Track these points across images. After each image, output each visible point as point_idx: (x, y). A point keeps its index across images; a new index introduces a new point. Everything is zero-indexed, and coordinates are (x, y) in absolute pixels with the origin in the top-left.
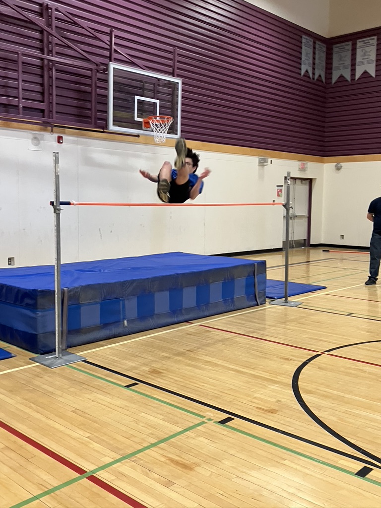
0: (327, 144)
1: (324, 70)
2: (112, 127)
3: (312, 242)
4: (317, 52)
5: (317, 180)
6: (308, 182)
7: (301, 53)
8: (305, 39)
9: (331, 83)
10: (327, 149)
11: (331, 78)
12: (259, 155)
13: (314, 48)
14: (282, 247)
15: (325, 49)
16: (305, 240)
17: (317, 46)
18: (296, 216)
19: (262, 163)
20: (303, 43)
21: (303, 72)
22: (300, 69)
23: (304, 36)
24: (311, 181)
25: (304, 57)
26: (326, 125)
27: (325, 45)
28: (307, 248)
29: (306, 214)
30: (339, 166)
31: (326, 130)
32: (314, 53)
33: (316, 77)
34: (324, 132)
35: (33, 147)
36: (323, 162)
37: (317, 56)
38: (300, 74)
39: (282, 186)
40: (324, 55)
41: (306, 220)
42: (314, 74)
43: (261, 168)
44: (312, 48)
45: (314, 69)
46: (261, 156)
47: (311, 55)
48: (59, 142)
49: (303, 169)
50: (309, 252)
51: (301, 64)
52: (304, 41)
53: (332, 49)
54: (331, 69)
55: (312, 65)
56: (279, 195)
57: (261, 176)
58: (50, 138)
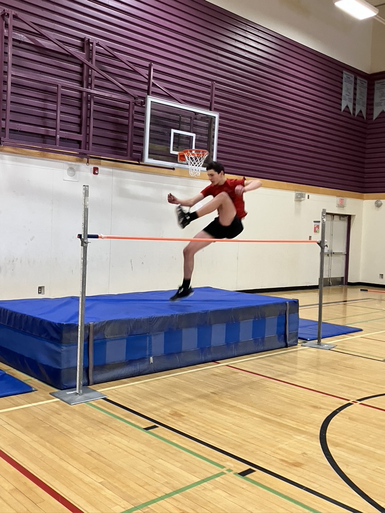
0: (367, 180)
1: (365, 105)
2: (147, 160)
3: (349, 281)
4: (358, 87)
5: (356, 217)
6: (346, 218)
7: (342, 89)
8: (345, 75)
9: (372, 119)
10: (367, 185)
11: (373, 114)
12: (296, 191)
13: (355, 84)
14: (318, 285)
15: (366, 85)
16: (342, 278)
17: (358, 82)
18: (333, 253)
19: (299, 198)
20: (344, 79)
21: (343, 108)
22: (341, 105)
23: (344, 72)
24: (349, 218)
25: (344, 93)
26: (366, 161)
27: (366, 81)
28: (344, 287)
29: (344, 251)
30: (379, 203)
31: (366, 166)
32: (355, 89)
33: (357, 112)
34: (364, 168)
35: (68, 178)
36: (362, 198)
37: (358, 92)
38: (340, 110)
39: (319, 222)
40: (365, 91)
41: (344, 257)
42: (354, 109)
43: (297, 203)
44: (353, 84)
45: (354, 104)
46: (298, 191)
47: (352, 92)
48: (94, 173)
49: (341, 206)
50: (346, 291)
51: (341, 100)
52: (344, 76)
53: (374, 85)
54: (372, 105)
55: (352, 101)
56: (315, 231)
57: (298, 211)
58: (86, 169)
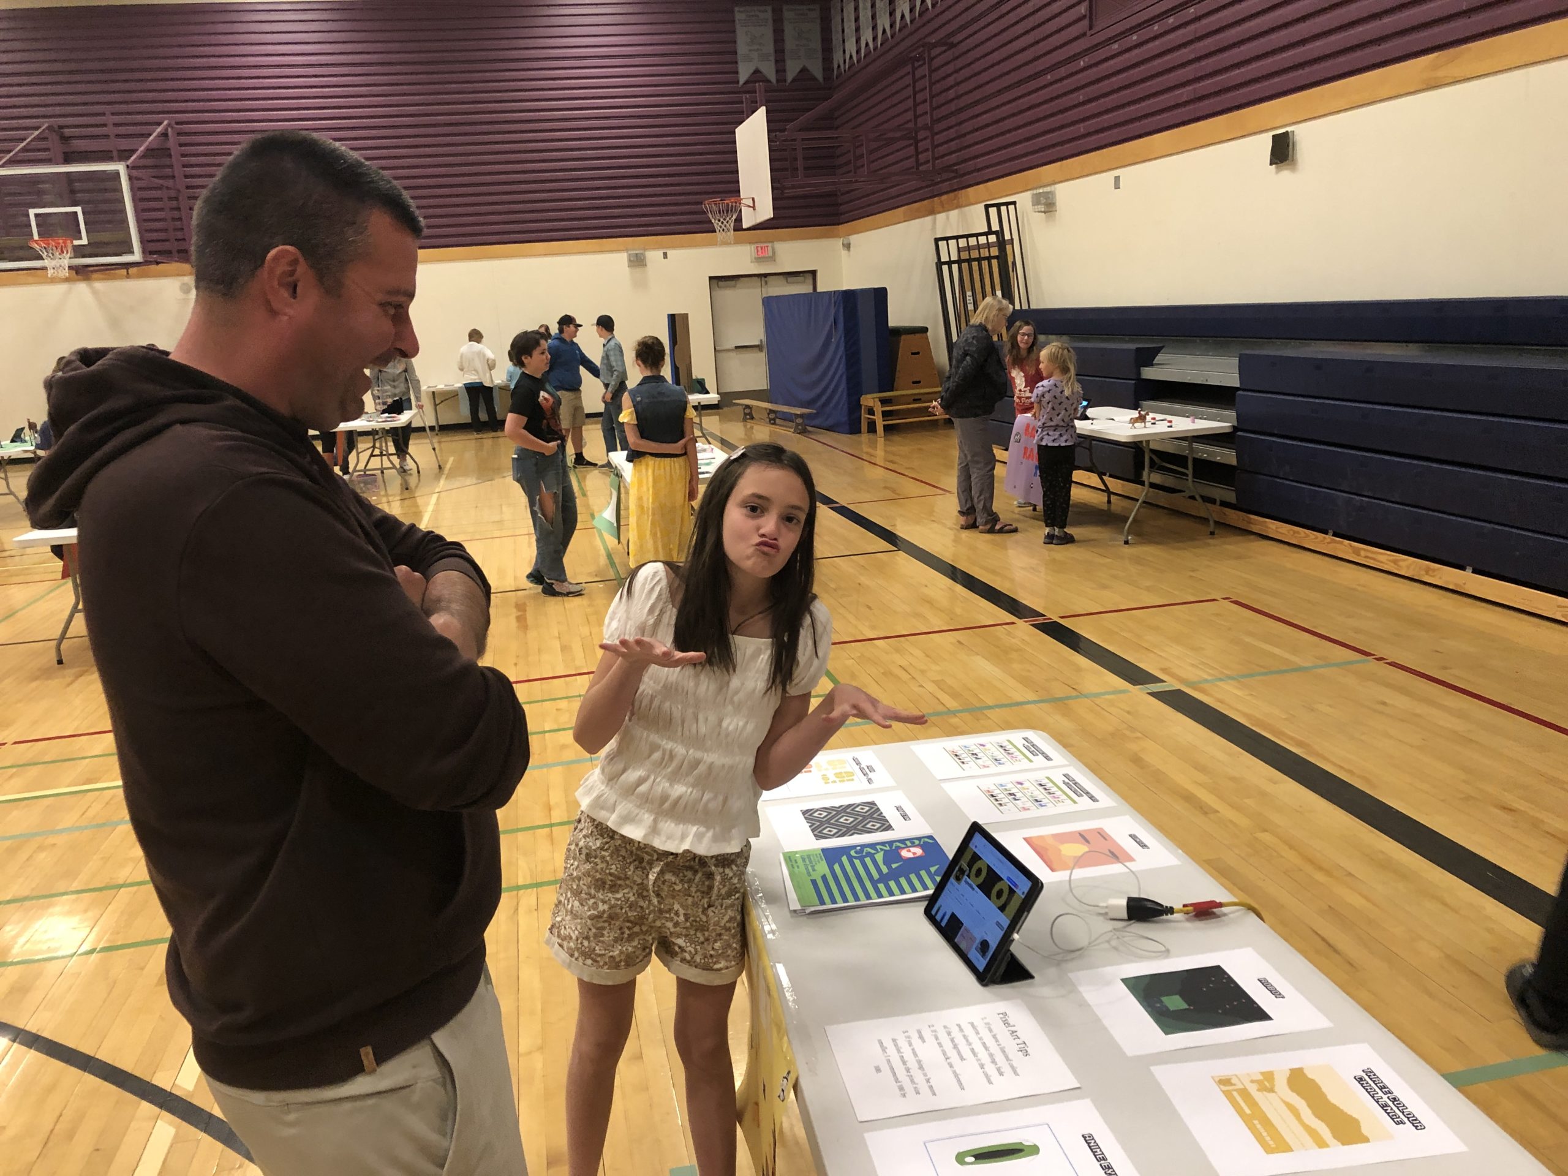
1: (819, 55)
4: (788, 26)
7: (734, 42)
8: (742, 13)
9: (831, 78)
12: (627, 250)
13: (778, 21)
15: (816, 14)
17: (787, 16)
19: (638, 261)
20: (737, 22)
21: (743, 77)
22: (737, 73)
24: (813, 273)
25: (742, 48)
26: (837, 162)
27: (815, 6)
30: (846, 242)
32: (779, 31)
33: (791, 75)
37: (788, 35)
38: (736, 82)
40: (813, 26)
42: (781, 71)
43: (636, 270)
44: (771, 23)
45: (780, 62)
46: (630, 249)
47: (768, 40)
49: (765, 258)
51: (734, 63)
52: (739, 16)
55: (772, 58)
57: (640, 284)
